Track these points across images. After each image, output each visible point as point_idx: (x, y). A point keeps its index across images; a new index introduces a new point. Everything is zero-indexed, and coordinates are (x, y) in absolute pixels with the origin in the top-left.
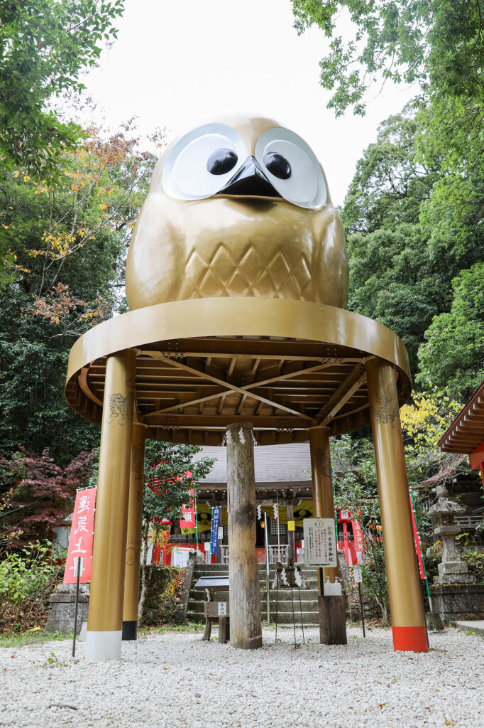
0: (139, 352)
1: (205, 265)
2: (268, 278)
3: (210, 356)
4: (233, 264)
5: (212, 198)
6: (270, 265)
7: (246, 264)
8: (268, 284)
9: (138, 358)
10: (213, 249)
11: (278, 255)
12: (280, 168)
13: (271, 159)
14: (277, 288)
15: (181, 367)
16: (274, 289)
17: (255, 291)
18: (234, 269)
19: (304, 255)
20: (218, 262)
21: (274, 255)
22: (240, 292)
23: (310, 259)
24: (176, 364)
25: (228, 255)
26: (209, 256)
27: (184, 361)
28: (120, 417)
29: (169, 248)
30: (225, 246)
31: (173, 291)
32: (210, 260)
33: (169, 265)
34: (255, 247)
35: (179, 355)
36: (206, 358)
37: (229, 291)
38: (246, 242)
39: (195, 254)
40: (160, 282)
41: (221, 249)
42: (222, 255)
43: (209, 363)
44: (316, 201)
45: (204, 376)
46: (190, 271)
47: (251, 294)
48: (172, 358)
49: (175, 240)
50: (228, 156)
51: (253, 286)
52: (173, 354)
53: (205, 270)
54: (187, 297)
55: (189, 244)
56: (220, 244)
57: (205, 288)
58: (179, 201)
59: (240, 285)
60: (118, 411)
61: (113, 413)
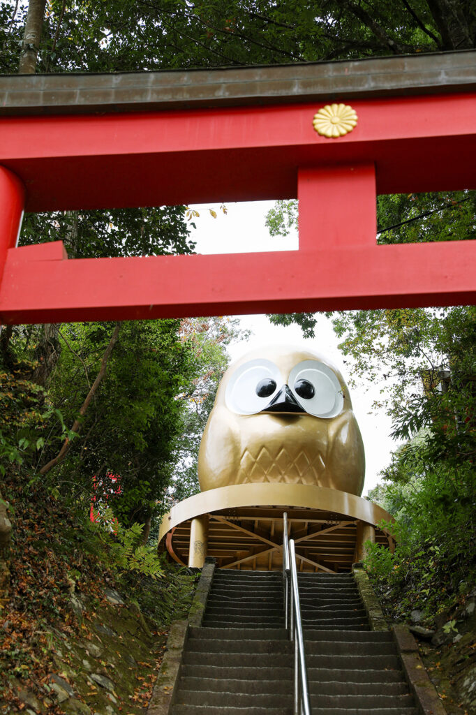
0: (211, 517)
1: (253, 460)
2: (294, 468)
3: (257, 519)
4: (271, 459)
5: (259, 414)
6: (295, 460)
7: (279, 459)
8: (294, 472)
9: (210, 522)
10: (258, 450)
11: (301, 453)
12: (306, 391)
13: (299, 384)
14: (301, 475)
15: (239, 529)
16: (299, 475)
17: (286, 477)
18: (272, 462)
19: (320, 452)
20: (261, 458)
21: (299, 452)
22: (275, 478)
23: (325, 455)
24: (234, 526)
25: (268, 454)
26: (256, 454)
27: (239, 523)
28: (200, 554)
29: (230, 448)
30: (267, 448)
31: (232, 477)
32: (256, 457)
33: (231, 460)
34: (286, 448)
35: (236, 518)
36: (254, 521)
37: (269, 478)
38: (280, 445)
39: (247, 453)
40: (224, 471)
41: (264, 450)
42: (264, 454)
43: (256, 525)
44: (333, 411)
45: (255, 537)
46: (244, 463)
47: (283, 479)
48: (231, 521)
49: (233, 442)
50: (270, 383)
51: (285, 474)
52: (232, 518)
53: (253, 464)
54: (240, 482)
55: (243, 446)
56: (263, 446)
57: (253, 475)
58: (236, 415)
59: (276, 472)
60: (198, 551)
61: (196, 552)
